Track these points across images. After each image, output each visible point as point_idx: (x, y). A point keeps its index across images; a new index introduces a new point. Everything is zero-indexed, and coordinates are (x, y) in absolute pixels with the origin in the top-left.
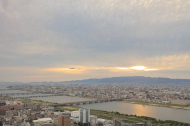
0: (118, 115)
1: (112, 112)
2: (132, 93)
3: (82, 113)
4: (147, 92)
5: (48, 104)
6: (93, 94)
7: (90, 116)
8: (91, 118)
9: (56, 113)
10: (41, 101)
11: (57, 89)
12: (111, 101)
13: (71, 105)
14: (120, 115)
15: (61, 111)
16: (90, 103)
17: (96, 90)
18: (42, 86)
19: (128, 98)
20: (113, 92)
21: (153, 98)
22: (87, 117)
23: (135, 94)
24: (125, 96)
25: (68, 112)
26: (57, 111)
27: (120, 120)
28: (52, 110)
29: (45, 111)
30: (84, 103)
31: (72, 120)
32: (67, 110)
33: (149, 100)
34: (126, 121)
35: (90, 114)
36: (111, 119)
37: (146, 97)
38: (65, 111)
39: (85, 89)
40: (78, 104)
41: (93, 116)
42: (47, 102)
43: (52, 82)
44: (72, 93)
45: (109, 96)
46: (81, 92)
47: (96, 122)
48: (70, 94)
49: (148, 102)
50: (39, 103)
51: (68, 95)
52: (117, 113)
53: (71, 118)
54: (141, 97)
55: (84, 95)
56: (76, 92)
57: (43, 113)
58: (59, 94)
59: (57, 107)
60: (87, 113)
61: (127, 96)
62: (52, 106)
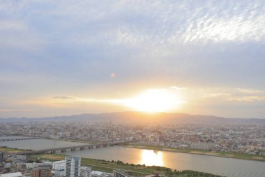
0: (120, 166)
1: (113, 161)
2: (141, 134)
3: (68, 164)
4: (160, 133)
5: (16, 152)
6: (86, 135)
7: (80, 168)
8: (83, 171)
9: (29, 165)
10: (5, 147)
11: (32, 128)
12: (112, 145)
13: (53, 152)
14: (123, 164)
15: (38, 162)
16: (82, 148)
17: (91, 131)
18: (8, 124)
20: (114, 133)
21: (168, 141)
22: (76, 169)
23: (145, 136)
24: (131, 138)
25: (47, 163)
26: (32, 162)
27: (122, 172)
28: (24, 161)
29: (11, 162)
30: (73, 149)
31: (54, 174)
32: (46, 160)
33: (162, 144)
34: (130, 174)
35: (81, 165)
36: (110, 171)
37: (158, 140)
38: (43, 161)
39: (74, 128)
40: (63, 150)
41: (84, 168)
42: (16, 149)
43: (24, 118)
44: (56, 134)
45: (109, 138)
46: (68, 134)
47: (89, 176)
48: (51, 136)
49: (162, 147)
50: (3, 150)
51: (49, 138)
52: (120, 163)
53: (52, 172)
54: (152, 139)
55: (73, 138)
56: (61, 134)
57: (8, 165)
58: (34, 137)
59: (31, 156)
60: (76, 163)
61: (134, 139)
62: (23, 154)
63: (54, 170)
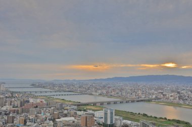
0: (145, 117)
1: (139, 114)
2: (162, 93)
3: (106, 114)
4: (179, 93)
5: (70, 103)
6: (118, 93)
7: (114, 117)
8: (116, 119)
9: (79, 113)
10: (63, 100)
11: (80, 87)
12: (138, 101)
13: (95, 104)
14: (148, 117)
15: (85, 111)
16: (115, 103)
17: (121, 90)
18: (64, 84)
19: (157, 98)
20: (140, 92)
21: (186, 99)
22: (112, 117)
23: (166, 95)
24: (154, 96)
25: (91, 112)
26: (81, 110)
27: (148, 122)
28: (75, 110)
29: (67, 109)
30: (109, 103)
31: (96, 120)
32: (90, 110)
33: (181, 102)
34: (154, 124)
35: (115, 115)
36: (138, 121)
37: (178, 99)
38: (88, 111)
39: (109, 88)
40: (102, 104)
41: (118, 117)
42: (70, 101)
43: (74, 80)
44: (96, 92)
45: (136, 96)
46: (105, 92)
47: (121, 123)
48: (93, 93)
49: (181, 104)
51: (91, 94)
52: (145, 115)
53: (95, 119)
54: (172, 98)
55: (108, 95)
56: (100, 91)
57: (66, 112)
58: (82, 93)
59: (80, 106)
60: (112, 113)
61: (156, 97)
62: (75, 105)
63: (96, 117)
